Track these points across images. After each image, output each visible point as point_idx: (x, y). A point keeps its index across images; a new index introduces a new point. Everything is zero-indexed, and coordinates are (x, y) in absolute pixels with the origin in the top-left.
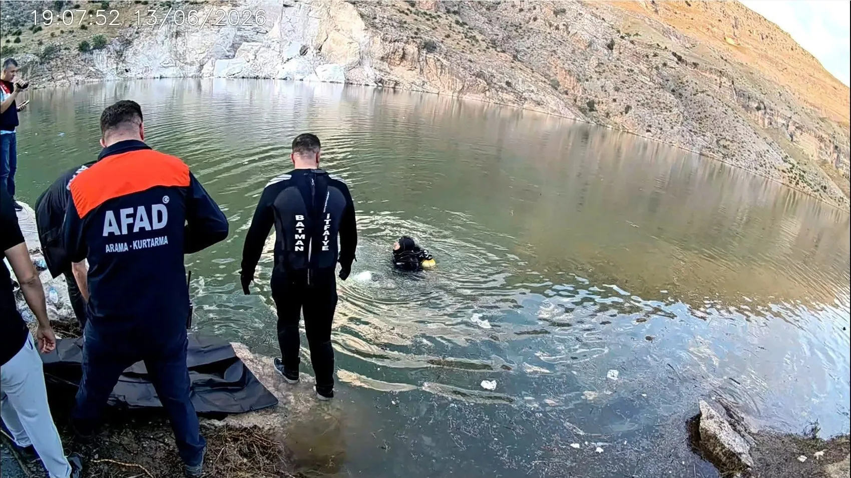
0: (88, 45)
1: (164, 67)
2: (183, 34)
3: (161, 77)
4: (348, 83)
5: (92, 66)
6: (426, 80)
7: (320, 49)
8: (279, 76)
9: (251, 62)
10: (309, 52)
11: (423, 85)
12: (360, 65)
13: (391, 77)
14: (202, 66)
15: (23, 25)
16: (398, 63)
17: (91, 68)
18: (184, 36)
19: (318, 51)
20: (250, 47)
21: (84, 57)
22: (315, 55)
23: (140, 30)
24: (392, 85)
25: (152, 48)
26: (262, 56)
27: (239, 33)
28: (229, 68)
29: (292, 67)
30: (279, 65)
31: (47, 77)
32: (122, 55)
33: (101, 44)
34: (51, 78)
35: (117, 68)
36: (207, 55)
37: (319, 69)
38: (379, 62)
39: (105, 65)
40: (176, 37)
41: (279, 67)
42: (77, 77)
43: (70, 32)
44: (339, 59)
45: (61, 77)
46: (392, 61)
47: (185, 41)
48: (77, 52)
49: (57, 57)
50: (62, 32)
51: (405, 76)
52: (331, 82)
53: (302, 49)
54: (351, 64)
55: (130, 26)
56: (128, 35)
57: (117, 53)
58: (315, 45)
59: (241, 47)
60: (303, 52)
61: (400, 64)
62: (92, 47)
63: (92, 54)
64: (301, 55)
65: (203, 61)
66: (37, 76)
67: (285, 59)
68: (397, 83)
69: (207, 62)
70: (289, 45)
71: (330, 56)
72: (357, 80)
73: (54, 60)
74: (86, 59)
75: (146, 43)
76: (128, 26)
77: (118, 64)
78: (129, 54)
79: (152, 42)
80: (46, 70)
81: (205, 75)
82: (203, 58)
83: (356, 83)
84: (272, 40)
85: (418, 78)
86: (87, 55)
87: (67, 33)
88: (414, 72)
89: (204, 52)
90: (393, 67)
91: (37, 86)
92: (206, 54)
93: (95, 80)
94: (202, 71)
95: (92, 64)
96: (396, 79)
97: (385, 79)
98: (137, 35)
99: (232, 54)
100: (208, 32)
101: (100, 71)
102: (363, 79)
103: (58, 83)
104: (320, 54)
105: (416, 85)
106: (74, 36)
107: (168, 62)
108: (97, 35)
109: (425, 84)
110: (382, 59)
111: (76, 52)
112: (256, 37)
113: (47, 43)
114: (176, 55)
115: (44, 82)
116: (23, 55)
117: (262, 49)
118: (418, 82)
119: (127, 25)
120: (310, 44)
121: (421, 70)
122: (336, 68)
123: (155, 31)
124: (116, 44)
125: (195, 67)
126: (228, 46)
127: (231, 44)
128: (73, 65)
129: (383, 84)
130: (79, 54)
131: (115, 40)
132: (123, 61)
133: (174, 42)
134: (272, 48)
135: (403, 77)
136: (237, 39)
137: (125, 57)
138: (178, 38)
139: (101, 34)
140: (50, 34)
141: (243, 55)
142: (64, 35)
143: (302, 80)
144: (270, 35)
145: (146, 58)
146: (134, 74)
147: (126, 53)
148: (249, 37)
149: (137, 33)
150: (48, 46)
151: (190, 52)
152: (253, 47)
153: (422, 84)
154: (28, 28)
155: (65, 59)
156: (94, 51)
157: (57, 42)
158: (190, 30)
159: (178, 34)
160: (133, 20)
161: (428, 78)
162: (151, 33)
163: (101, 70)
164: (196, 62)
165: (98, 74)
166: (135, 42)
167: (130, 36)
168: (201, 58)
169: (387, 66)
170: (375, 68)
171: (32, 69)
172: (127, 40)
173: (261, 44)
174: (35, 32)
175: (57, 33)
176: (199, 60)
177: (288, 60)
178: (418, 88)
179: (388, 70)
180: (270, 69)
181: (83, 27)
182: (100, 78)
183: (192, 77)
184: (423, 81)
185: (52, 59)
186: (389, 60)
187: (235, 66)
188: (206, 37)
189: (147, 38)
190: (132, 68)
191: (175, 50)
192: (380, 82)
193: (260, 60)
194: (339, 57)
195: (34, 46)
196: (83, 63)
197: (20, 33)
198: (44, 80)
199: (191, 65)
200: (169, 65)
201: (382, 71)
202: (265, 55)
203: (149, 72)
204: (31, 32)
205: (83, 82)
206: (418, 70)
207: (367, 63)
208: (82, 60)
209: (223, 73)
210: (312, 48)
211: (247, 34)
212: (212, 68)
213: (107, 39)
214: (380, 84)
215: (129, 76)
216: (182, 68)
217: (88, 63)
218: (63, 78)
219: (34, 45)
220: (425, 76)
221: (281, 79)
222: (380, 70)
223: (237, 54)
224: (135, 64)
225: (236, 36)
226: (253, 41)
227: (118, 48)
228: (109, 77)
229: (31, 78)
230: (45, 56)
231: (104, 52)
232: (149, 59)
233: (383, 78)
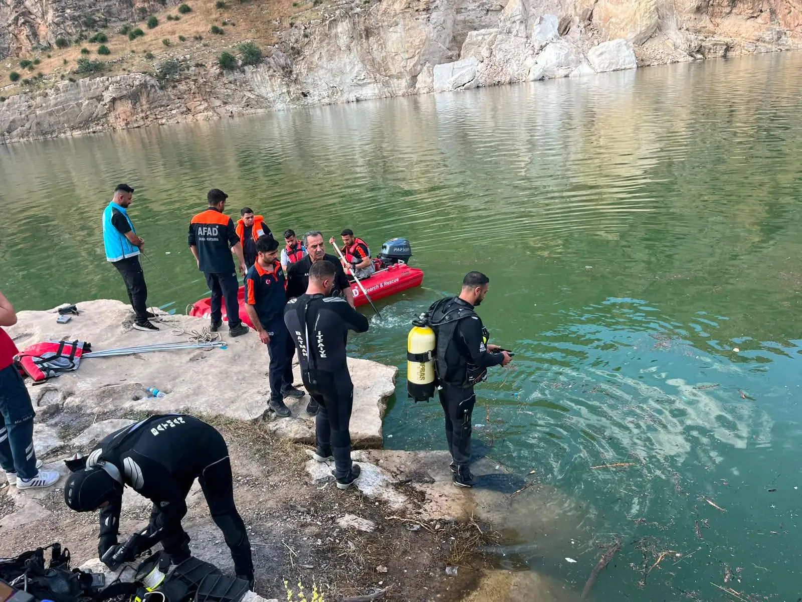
0: (232, 59)
1: (359, 85)
2: (376, 31)
3: (358, 101)
4: (642, 66)
5: (250, 91)
6: (783, 28)
7: (590, 19)
8: (532, 77)
9: (486, 61)
10: (573, 28)
11: (779, 38)
12: (660, 30)
13: (717, 38)
14: (414, 78)
15: (105, 27)
16: (728, 10)
17: (248, 94)
18: (379, 34)
19: (587, 22)
20: (480, 38)
21: (231, 78)
22: (583, 30)
23: (308, 31)
24: (721, 52)
25: (333, 58)
26: (500, 49)
27: (460, 17)
28: (455, 77)
29: (550, 58)
30: (530, 58)
31: (178, 108)
32: (291, 72)
33: (254, 57)
34: (185, 109)
35: (289, 92)
36: (419, 59)
37: (592, 54)
38: (693, 16)
39: (269, 89)
40: (367, 37)
41: (530, 62)
42: (229, 107)
43: (196, 38)
44: (623, 29)
45: (202, 107)
46: (717, 9)
47: (382, 42)
48: (218, 71)
49: (186, 78)
50: (182, 39)
51: (742, 30)
52: (614, 71)
53: (560, 25)
54: (645, 33)
55: (292, 25)
56: (293, 40)
57: (283, 68)
58: (581, 12)
59: (467, 40)
60: (564, 29)
61: (730, 12)
62: (240, 63)
63: (244, 72)
64: (561, 35)
65: (415, 70)
66: (161, 106)
67: (537, 47)
68: (728, 48)
69: (421, 70)
70: (540, 23)
71: (608, 28)
72: (658, 57)
73: (183, 83)
74: (235, 80)
75: (324, 52)
76: (288, 26)
77: (288, 85)
78: (303, 70)
79: (333, 49)
80: (173, 97)
81: (422, 91)
82: (414, 66)
83: (656, 63)
84: (513, 19)
85: (768, 30)
86: (237, 75)
87: (192, 39)
88: (759, 20)
89: (413, 56)
90: (718, 20)
91: (164, 121)
92: (416, 58)
93: (259, 111)
94: (417, 86)
95: (248, 88)
96: (728, 40)
97: (707, 44)
98: (306, 40)
99: (455, 52)
100: (412, 24)
101: (263, 97)
102: (668, 54)
103: (200, 117)
104: (591, 27)
105: (764, 42)
106: (205, 45)
107: (362, 78)
108: (243, 42)
109: (783, 36)
110: (698, 9)
111: (215, 70)
112: (487, 19)
113: (162, 56)
114: (373, 66)
115: (173, 116)
116: (124, 74)
117: (500, 37)
118: (767, 36)
119: (286, 24)
120: (573, 12)
121: (773, 12)
122: (620, 45)
123: (334, 31)
124: (277, 56)
125: (404, 80)
126: (447, 41)
127: (451, 37)
128: (217, 89)
129: (703, 54)
130: (221, 74)
131: (274, 49)
132: (296, 81)
133: (365, 45)
134: (514, 32)
135: (738, 34)
136: (459, 27)
137: (297, 75)
138: (371, 39)
139: (249, 41)
140: (160, 41)
141: (472, 52)
142: (188, 44)
143: (567, 76)
144: (507, 11)
145: (329, 74)
146: (316, 98)
147: (296, 69)
148: (476, 20)
149: (306, 36)
150: (163, 61)
151: (393, 59)
152: (486, 37)
153: (775, 37)
154: (117, 30)
155: (201, 81)
156: (246, 68)
157: (179, 54)
158: (386, 23)
159: (368, 33)
160: (293, 15)
161: (787, 24)
162: (326, 35)
163: (264, 95)
164: (406, 74)
165: (261, 101)
166: (307, 52)
167: (297, 41)
168: (412, 65)
169: (708, 21)
170: (687, 30)
171: (148, 96)
172: (293, 48)
173: (496, 30)
174: (133, 37)
175: (174, 39)
176: (408, 69)
177: (542, 48)
178: (770, 46)
179: (711, 27)
180: (515, 68)
181: (216, 31)
182: (266, 107)
183: (403, 96)
184: (778, 32)
185: (179, 81)
186: (710, 9)
187: (464, 71)
188: (412, 32)
189: (324, 44)
190: (311, 91)
191: (370, 57)
192: (698, 51)
193: (499, 56)
194: (622, 26)
195: (139, 60)
196: (233, 86)
197: (104, 39)
198: (174, 112)
199: (398, 78)
200: (365, 81)
201: (699, 32)
202: (505, 46)
203: (339, 94)
204: (126, 38)
205: (241, 115)
206: (766, 15)
207: (672, 24)
208: (230, 82)
209: (448, 85)
210: (577, 19)
211: (472, 16)
212: (430, 80)
213: (261, 48)
214: (699, 56)
215: (310, 102)
216: (386, 84)
217: (241, 86)
218: (206, 109)
219: (137, 59)
220: (782, 22)
221: (535, 80)
222: (698, 32)
223: (462, 52)
224: (315, 85)
225: (455, 23)
226: (484, 27)
227: (282, 61)
228: (279, 106)
229: (150, 109)
230: (165, 75)
231: (262, 68)
232: (334, 76)
233: (703, 44)
